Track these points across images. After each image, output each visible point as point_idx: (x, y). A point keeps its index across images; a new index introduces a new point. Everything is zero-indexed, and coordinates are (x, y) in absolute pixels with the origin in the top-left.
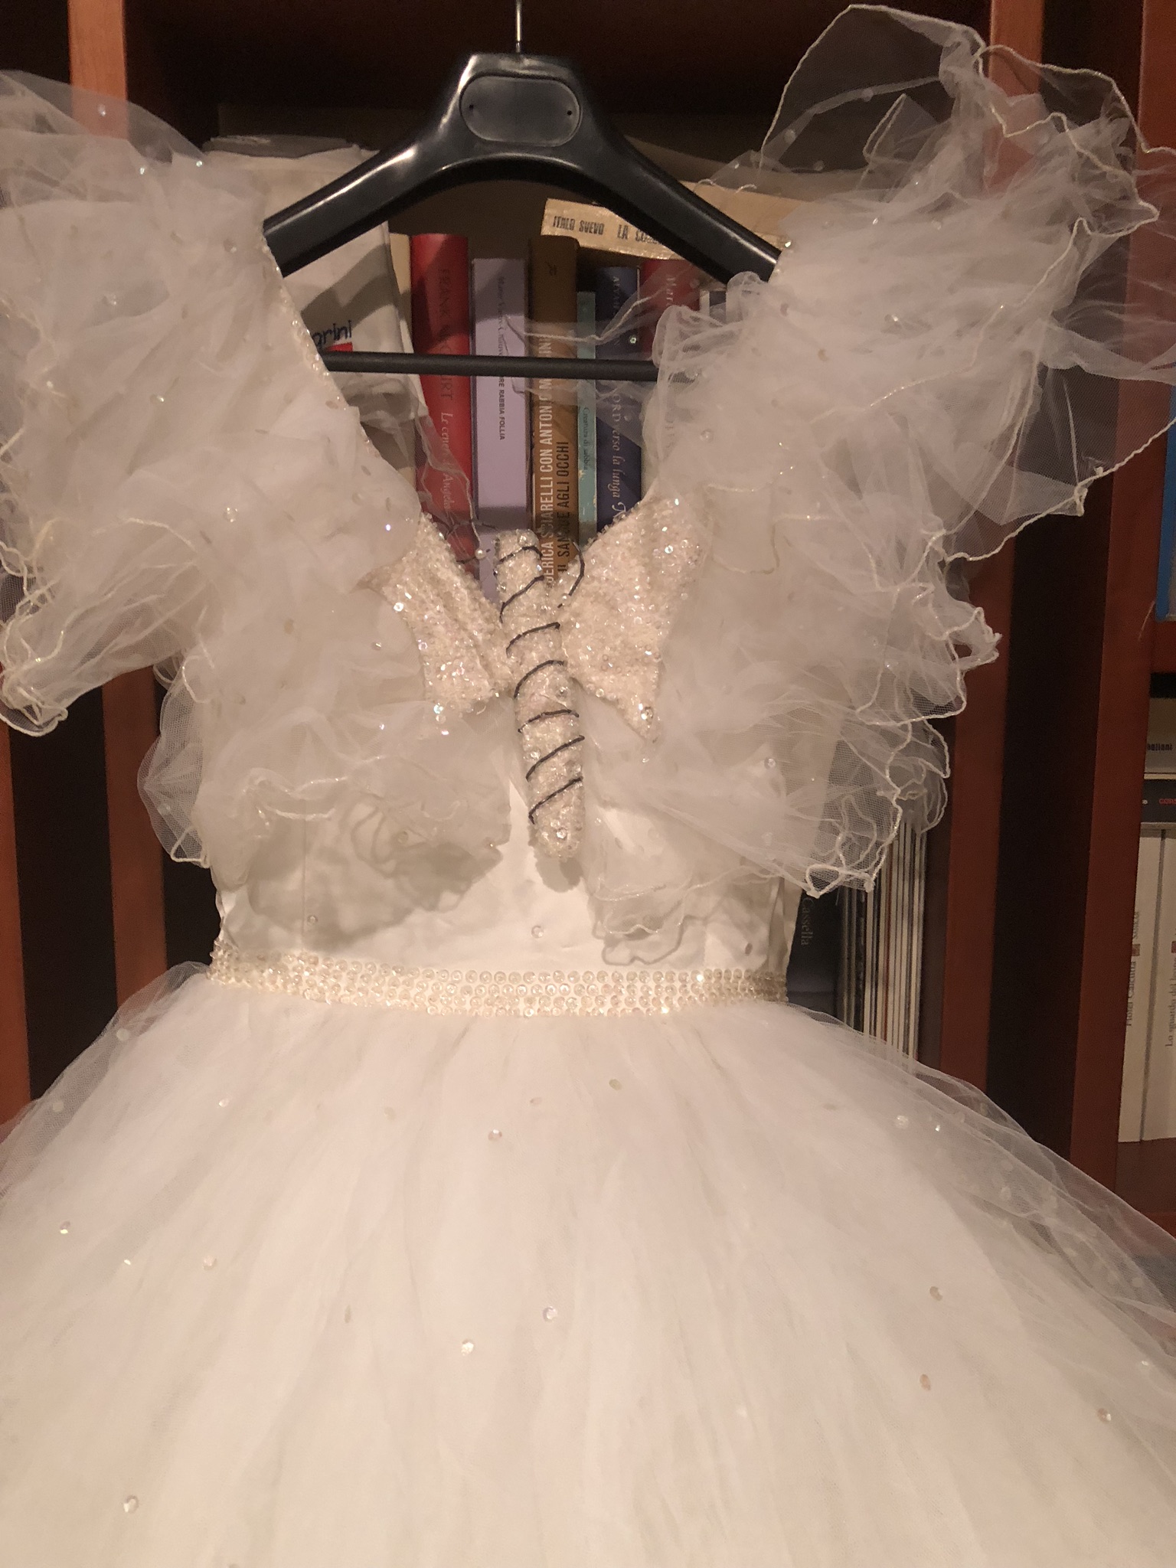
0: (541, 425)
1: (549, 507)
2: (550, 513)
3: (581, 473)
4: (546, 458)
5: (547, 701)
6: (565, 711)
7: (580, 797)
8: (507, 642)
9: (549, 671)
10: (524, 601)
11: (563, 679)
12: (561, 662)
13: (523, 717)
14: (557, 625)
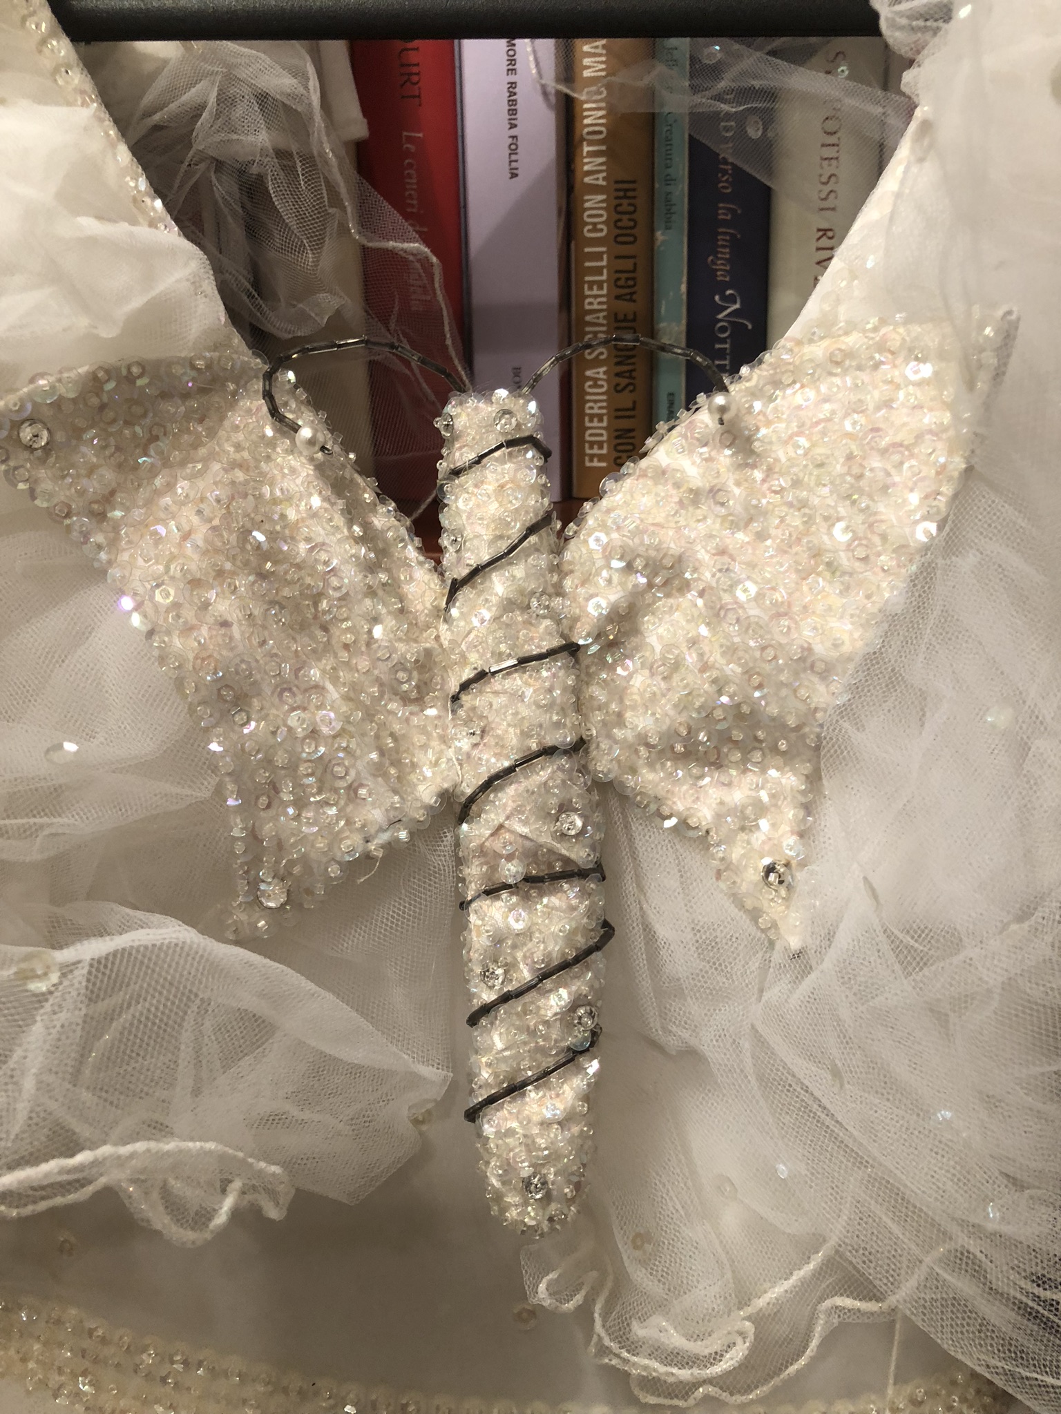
0: (586, 149)
1: (599, 303)
2: (602, 315)
3: (660, 236)
4: (595, 208)
5: (532, 853)
6: (573, 873)
7: (590, 1097)
8: (453, 686)
9: (544, 773)
10: (499, 584)
11: (576, 793)
12: (580, 746)
13: (475, 872)
14: (571, 649)
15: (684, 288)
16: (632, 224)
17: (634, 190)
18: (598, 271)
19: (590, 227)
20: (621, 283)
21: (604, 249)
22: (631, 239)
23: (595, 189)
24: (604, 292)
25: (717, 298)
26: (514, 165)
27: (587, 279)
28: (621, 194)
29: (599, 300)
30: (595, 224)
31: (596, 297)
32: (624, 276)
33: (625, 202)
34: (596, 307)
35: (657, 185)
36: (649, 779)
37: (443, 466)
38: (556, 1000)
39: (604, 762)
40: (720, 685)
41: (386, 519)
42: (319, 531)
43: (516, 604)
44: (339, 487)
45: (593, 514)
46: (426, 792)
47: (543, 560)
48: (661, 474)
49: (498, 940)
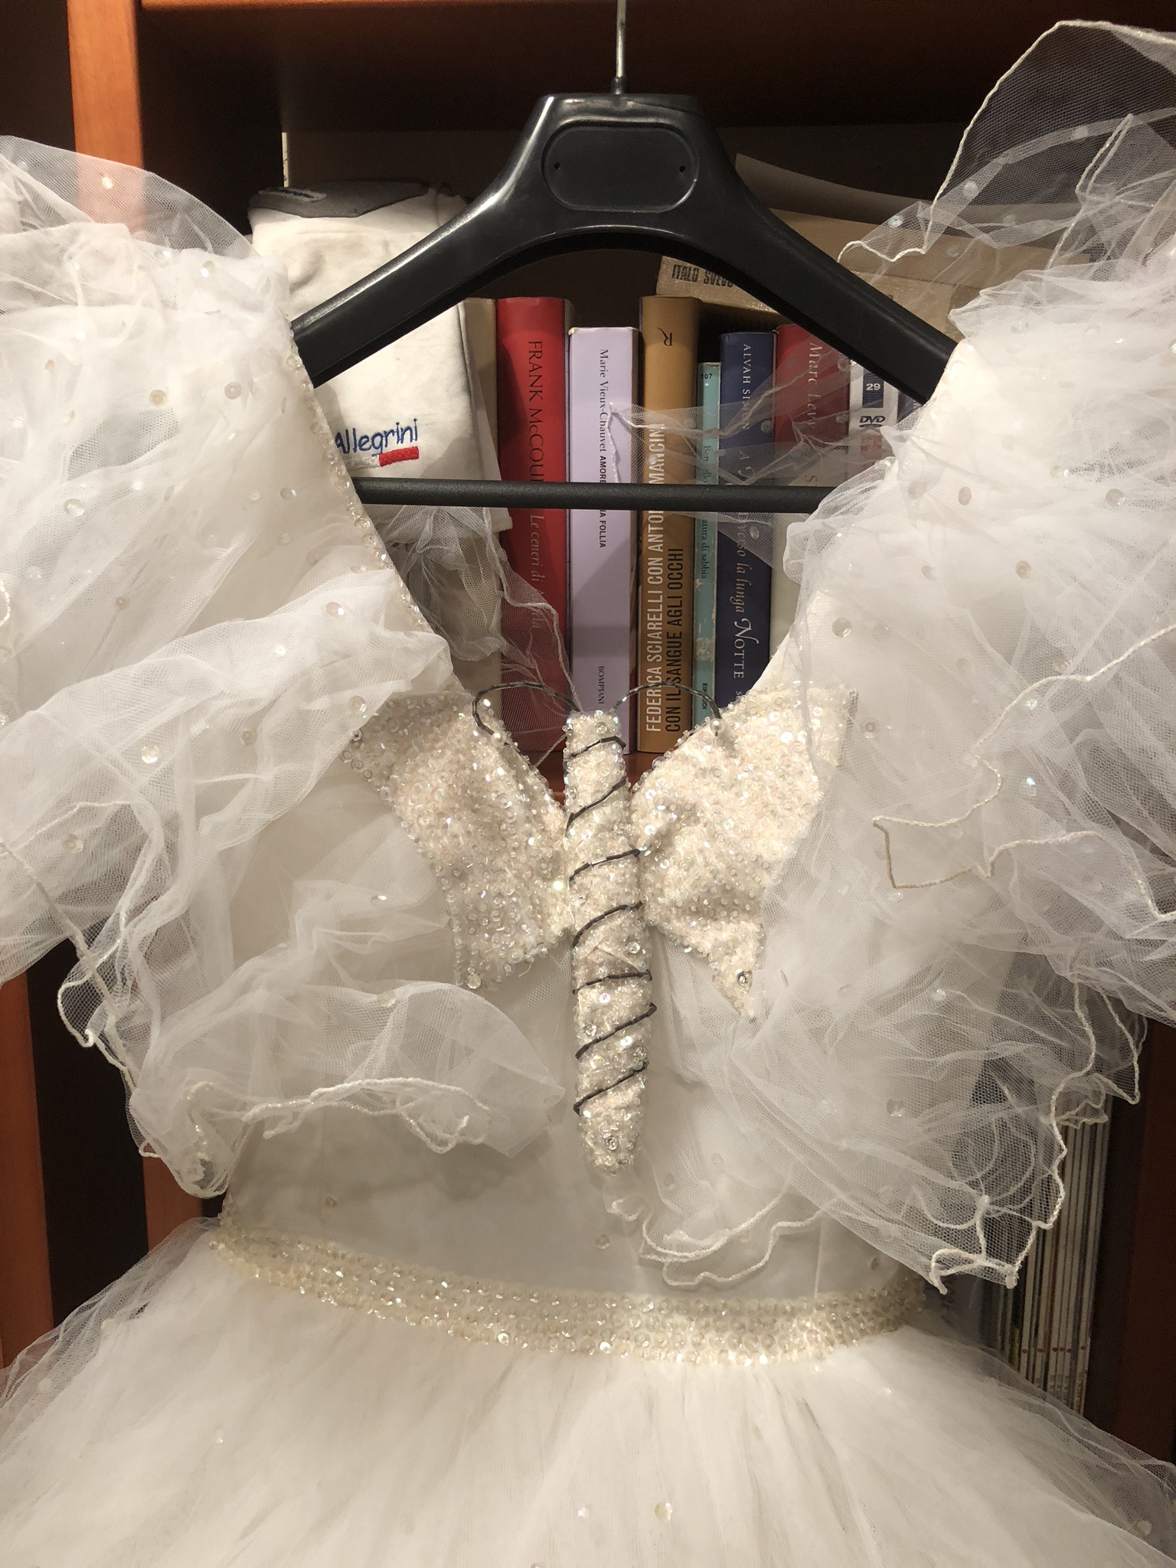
0: (650, 529)
1: (657, 626)
2: (658, 634)
3: (698, 582)
4: (655, 567)
5: (613, 963)
6: (634, 974)
7: (642, 1095)
8: (571, 872)
9: (619, 920)
10: (597, 817)
11: (637, 931)
12: (639, 906)
13: (581, 974)
14: (635, 853)
15: (714, 616)
16: (679, 576)
17: (681, 555)
18: (657, 606)
19: (652, 578)
20: (672, 614)
21: (661, 592)
22: (679, 586)
23: (656, 554)
24: (661, 619)
25: (736, 623)
26: (603, 539)
27: (649, 610)
28: (673, 557)
29: (657, 624)
30: (655, 576)
31: (655, 622)
32: (673, 609)
33: (675, 562)
34: (654, 628)
35: (696, 550)
36: (676, 926)
37: (566, 751)
38: (626, 1041)
39: (653, 915)
40: (715, 873)
41: (534, 779)
42: (502, 788)
43: (606, 828)
44: (510, 763)
45: (649, 778)
46: (556, 929)
47: (621, 804)
48: (686, 759)
49: (594, 1010)
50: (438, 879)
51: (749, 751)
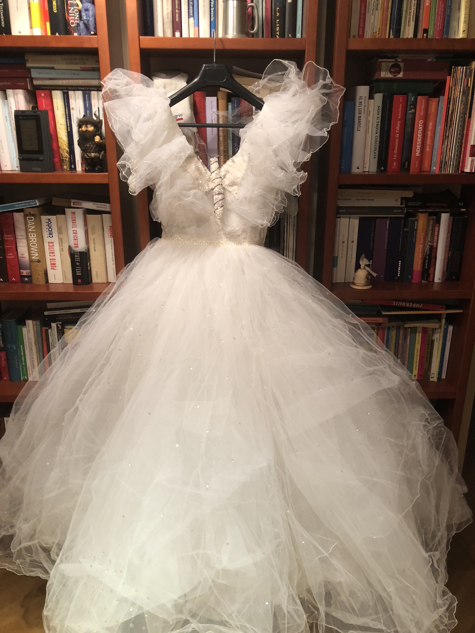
3: (229, 141)
5: (218, 192)
6: (222, 193)
7: (223, 209)
8: (212, 180)
9: (219, 186)
10: (215, 172)
11: (222, 188)
12: (221, 185)
13: (214, 194)
14: (221, 177)
20: (224, 146)
21: (222, 143)
22: (225, 142)
23: (221, 136)
29: (222, 148)
30: (221, 140)
33: (225, 138)
35: (228, 135)
37: (210, 164)
41: (206, 168)
43: (216, 174)
44: (203, 165)
45: (222, 167)
46: (210, 188)
47: (219, 171)
48: (227, 164)
50: (194, 180)
51: (236, 163)
